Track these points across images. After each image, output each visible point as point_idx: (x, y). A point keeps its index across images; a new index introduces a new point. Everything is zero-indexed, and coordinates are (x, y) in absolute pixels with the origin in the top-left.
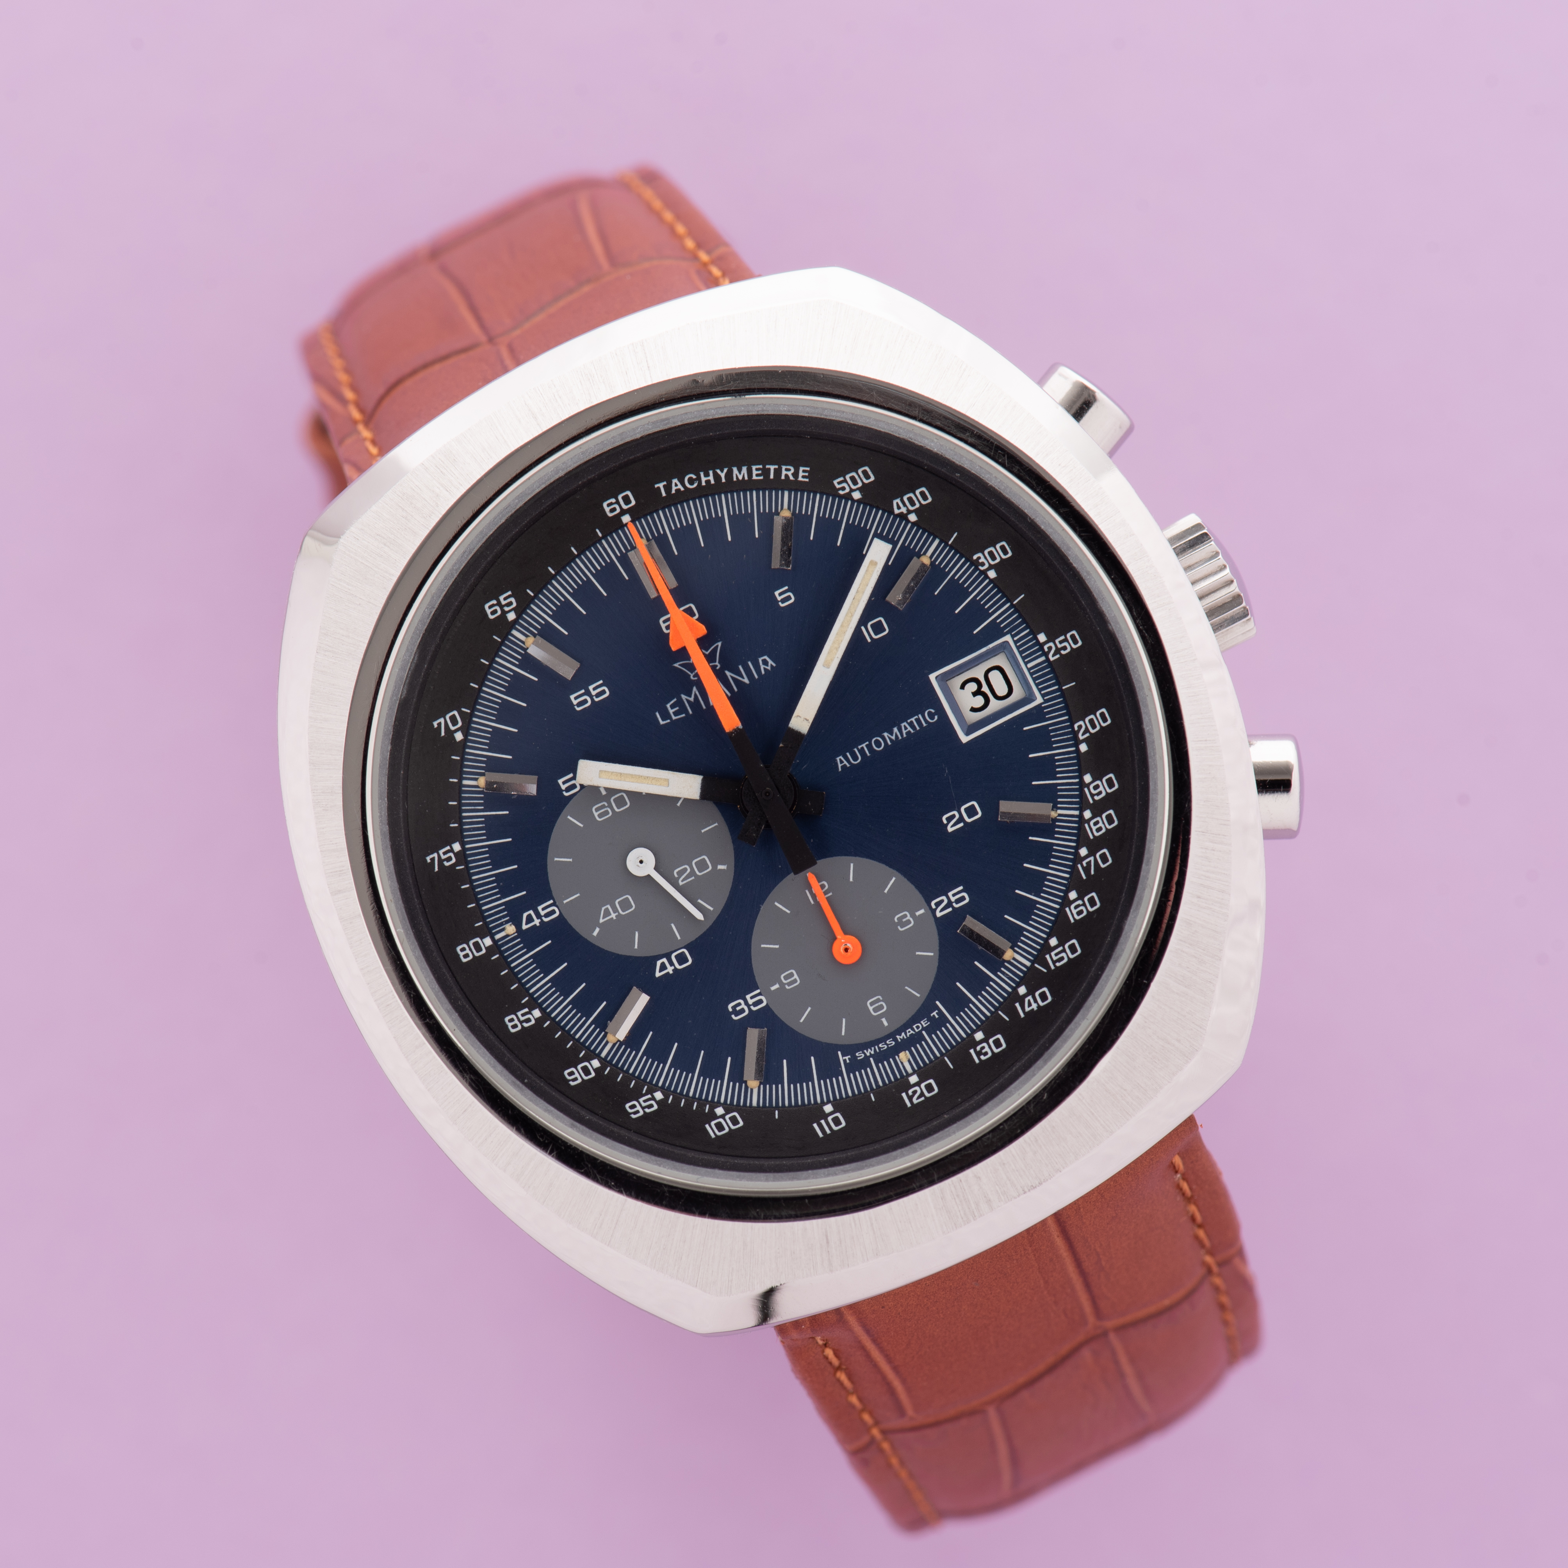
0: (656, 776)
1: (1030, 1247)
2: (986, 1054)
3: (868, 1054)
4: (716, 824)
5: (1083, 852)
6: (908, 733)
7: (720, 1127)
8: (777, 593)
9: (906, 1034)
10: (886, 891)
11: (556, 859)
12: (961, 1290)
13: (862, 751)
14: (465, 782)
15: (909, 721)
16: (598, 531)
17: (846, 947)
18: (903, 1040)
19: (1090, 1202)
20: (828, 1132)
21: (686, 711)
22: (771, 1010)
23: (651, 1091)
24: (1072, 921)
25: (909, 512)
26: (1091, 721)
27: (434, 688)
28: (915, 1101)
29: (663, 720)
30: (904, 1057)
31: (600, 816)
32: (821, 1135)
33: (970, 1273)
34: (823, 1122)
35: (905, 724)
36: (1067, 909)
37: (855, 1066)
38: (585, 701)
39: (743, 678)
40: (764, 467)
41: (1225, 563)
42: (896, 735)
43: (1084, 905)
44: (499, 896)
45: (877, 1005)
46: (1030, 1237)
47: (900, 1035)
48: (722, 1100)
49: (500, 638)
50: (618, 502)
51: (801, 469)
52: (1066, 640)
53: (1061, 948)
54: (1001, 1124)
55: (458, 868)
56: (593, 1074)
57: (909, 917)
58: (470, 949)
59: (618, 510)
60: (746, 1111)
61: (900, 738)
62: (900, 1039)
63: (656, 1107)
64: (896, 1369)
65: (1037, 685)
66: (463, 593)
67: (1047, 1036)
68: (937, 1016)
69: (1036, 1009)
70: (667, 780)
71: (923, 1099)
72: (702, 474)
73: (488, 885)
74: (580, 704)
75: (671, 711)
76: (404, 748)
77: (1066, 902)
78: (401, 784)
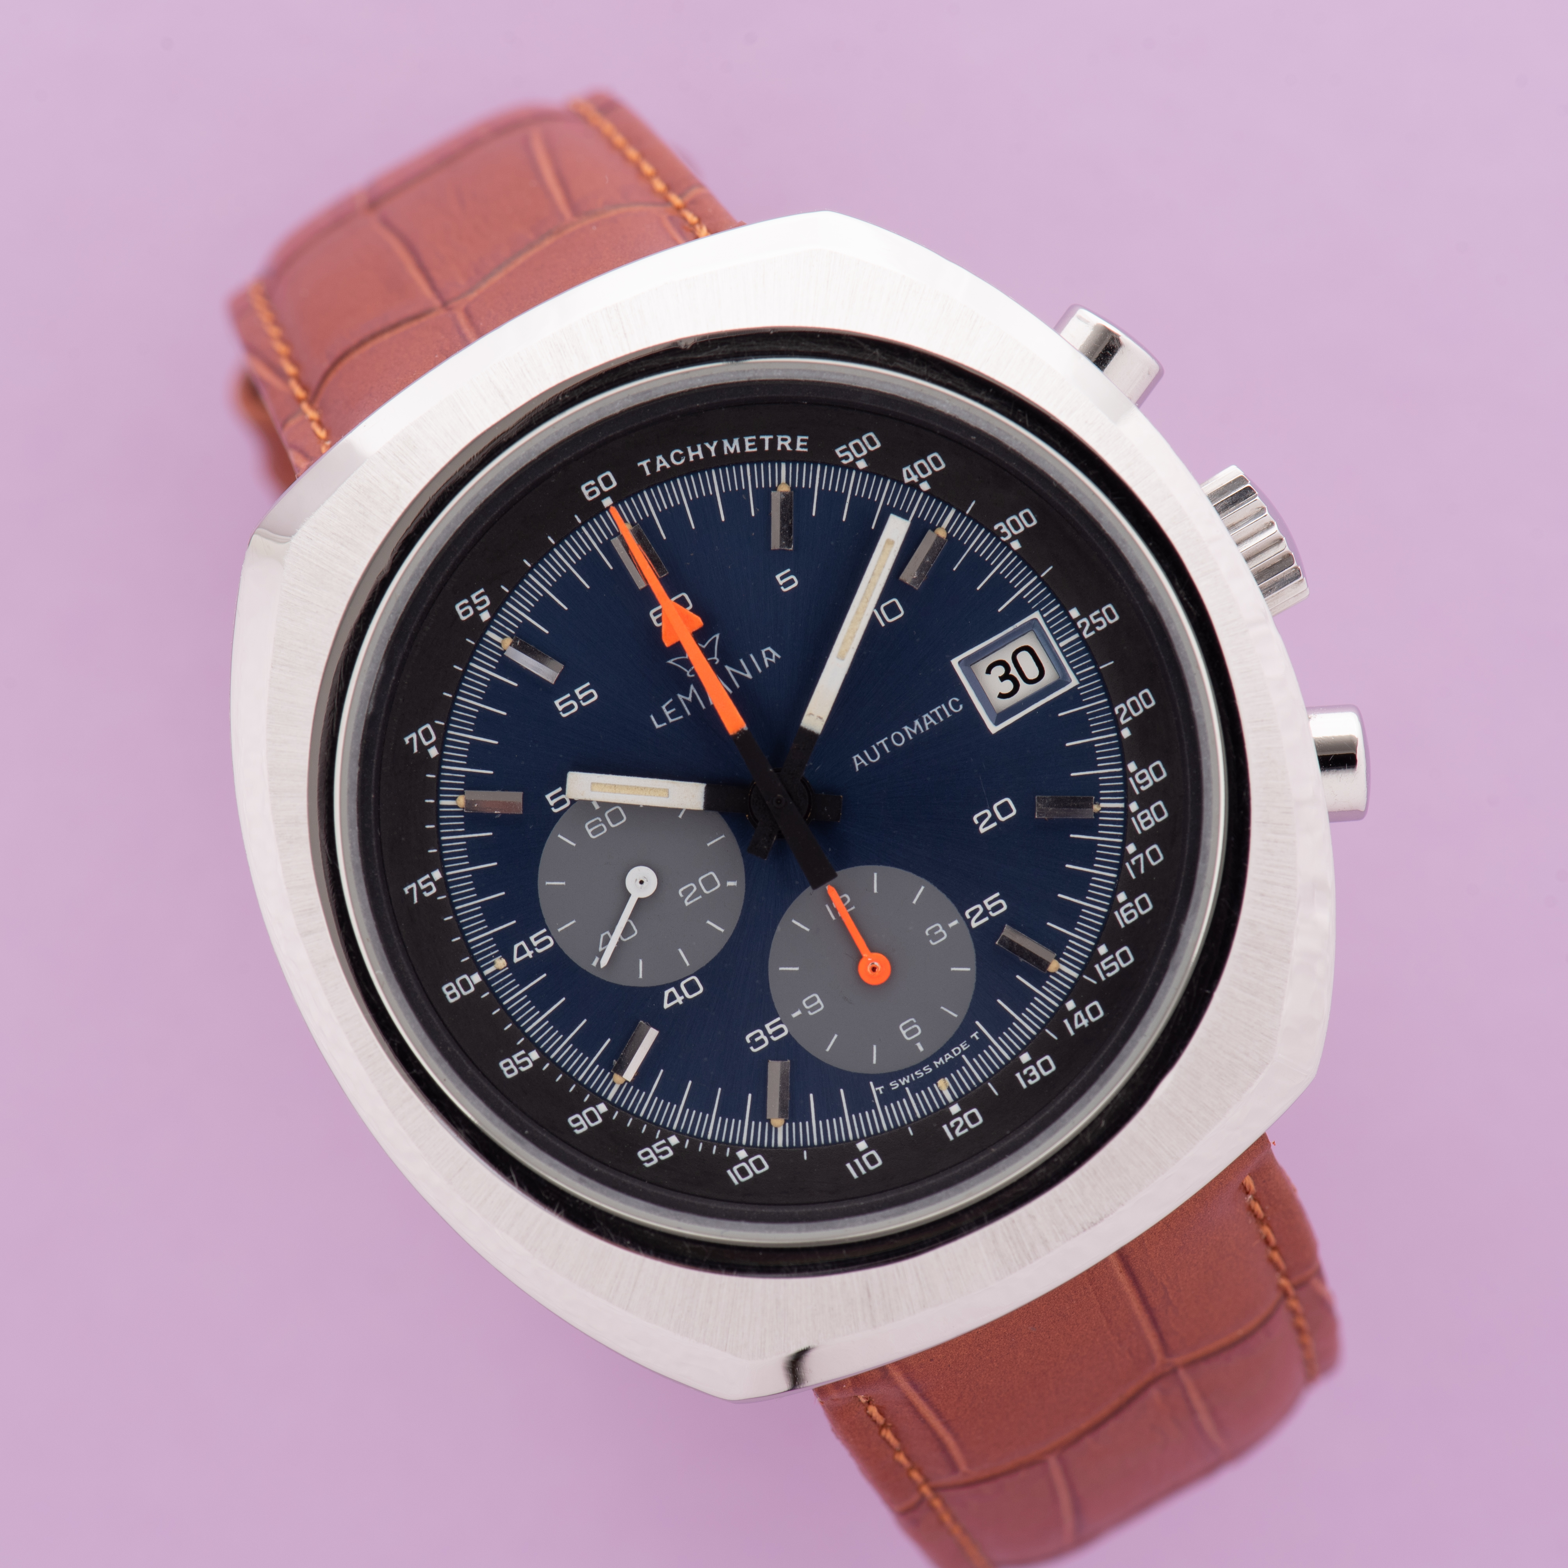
0: (653, 787)
1: (1091, 1285)
2: (1034, 1077)
3: (903, 1083)
4: (723, 836)
5: (1131, 848)
6: (931, 725)
7: (743, 1171)
8: (778, 577)
9: (944, 1059)
10: (914, 902)
11: (547, 883)
12: (1017, 1336)
13: (880, 748)
14: (442, 802)
15: (931, 712)
16: (576, 517)
17: (874, 966)
18: (941, 1066)
19: (1155, 1234)
20: (863, 1172)
21: (684, 713)
22: (794, 1039)
23: (664, 1136)
24: (1122, 926)
25: (921, 480)
26: (1133, 704)
27: (403, 700)
28: (958, 1133)
29: (659, 723)
30: (943, 1084)
31: (594, 833)
32: (855, 1176)
33: (1025, 1317)
34: (857, 1161)
35: (927, 715)
36: (1116, 913)
37: (888, 1097)
38: (571, 707)
39: (746, 673)
40: (758, 437)
41: (1273, 520)
42: (918, 729)
43: (1135, 907)
44: (486, 927)
45: (910, 1028)
46: (1090, 1275)
47: (938, 1060)
48: (744, 1142)
49: (474, 641)
50: (597, 485)
51: (799, 438)
52: (1101, 615)
53: (1111, 957)
54: (1054, 1156)
55: (439, 898)
56: (600, 1120)
57: (941, 930)
58: (457, 988)
59: (598, 493)
60: (771, 1153)
61: (922, 731)
62: (938, 1065)
63: (671, 1153)
64: (947, 1424)
65: (1071, 666)
66: (431, 594)
67: (1101, 1056)
68: (977, 1038)
69: (1086, 1025)
70: (667, 791)
71: (966, 1131)
72: (689, 449)
73: (473, 915)
74: (565, 710)
75: (667, 713)
76: (374, 769)
77: (1114, 905)
78: (373, 809)
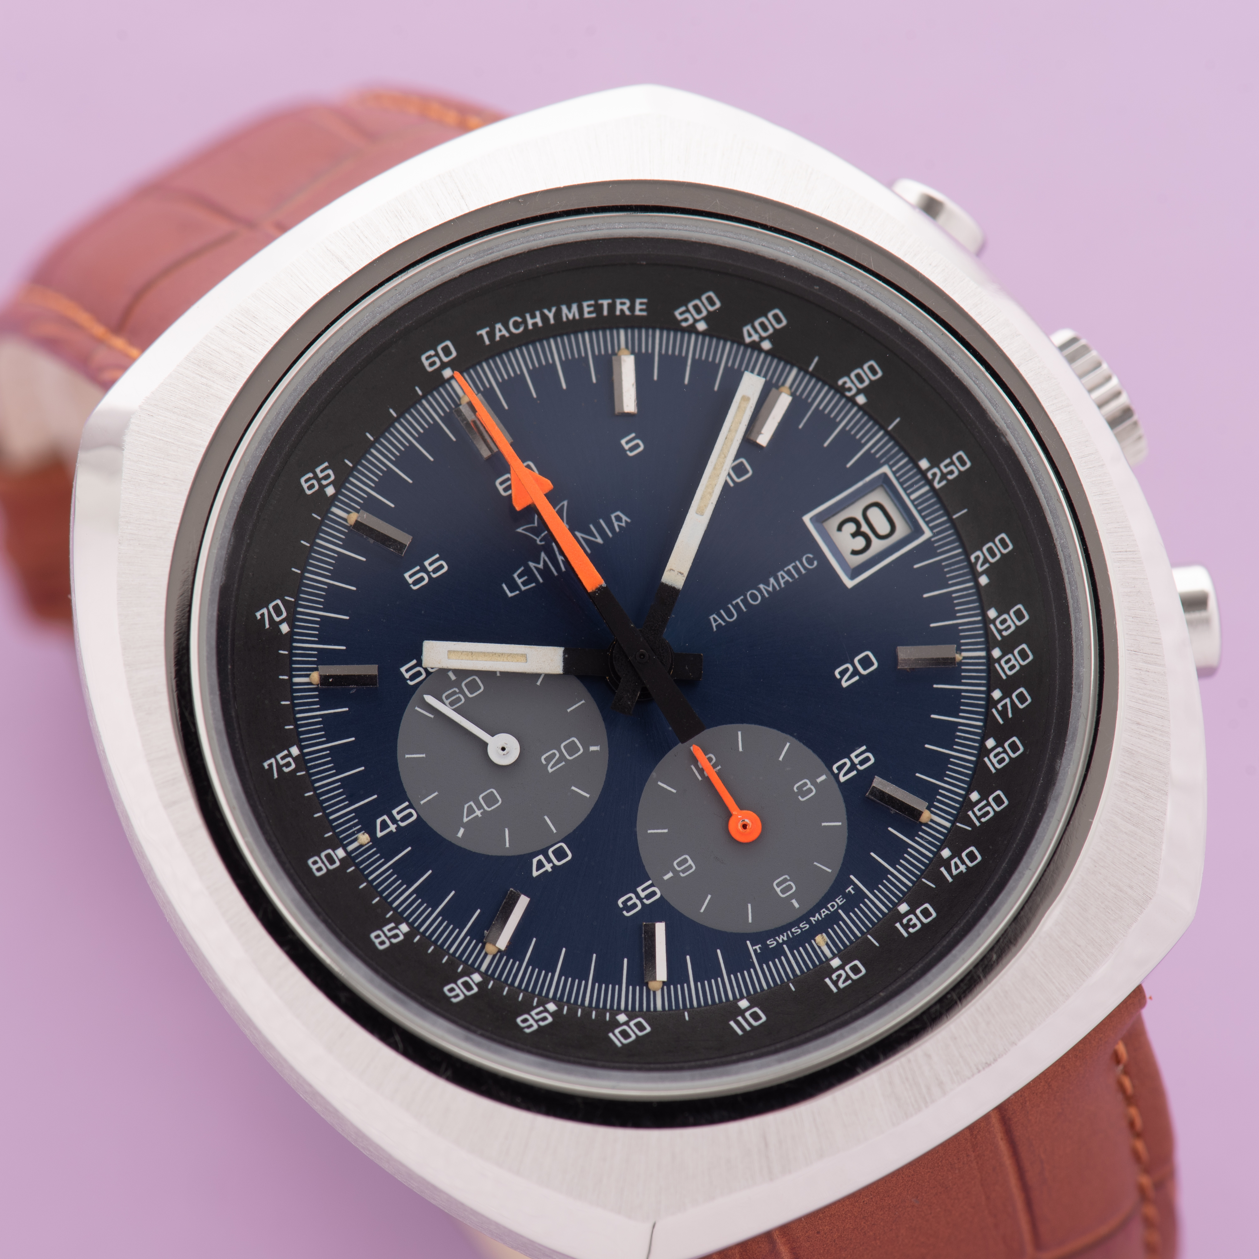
0: (511, 652)
1: (974, 1152)
2: (914, 926)
3: (781, 941)
4: (583, 702)
5: (997, 694)
6: (787, 582)
7: (625, 1034)
8: (623, 442)
9: (820, 915)
10: (781, 759)
11: (407, 756)
12: (900, 1209)
13: (737, 607)
14: (296, 680)
15: (786, 569)
16: (417, 389)
17: (745, 823)
18: (818, 921)
19: (1037, 1094)
20: (748, 1028)
21: (536, 581)
22: (667, 901)
23: (543, 1002)
24: (993, 771)
25: (762, 339)
26: (990, 550)
27: (253, 575)
28: (841, 985)
29: (511, 592)
30: (821, 940)
31: (452, 704)
32: (740, 1032)
33: (910, 1186)
34: (740, 1019)
35: (782, 572)
36: (986, 759)
37: (766, 956)
38: (422, 579)
39: (596, 538)
40: (596, 302)
41: (1111, 373)
42: (774, 587)
43: (1005, 751)
44: (347, 802)
45: (784, 885)
46: (973, 1140)
47: (814, 917)
48: (623, 1006)
49: (320, 517)
50: (437, 355)
51: (638, 301)
52: (952, 463)
53: (984, 802)
54: (948, 993)
55: (299, 774)
56: (476, 990)
57: (809, 785)
58: (323, 862)
59: (438, 364)
60: (651, 1016)
61: (778, 588)
62: (814, 920)
63: (550, 1019)
65: (924, 518)
66: (278, 463)
67: (985, 894)
68: (853, 892)
69: (964, 871)
70: (525, 656)
71: (849, 982)
72: (528, 316)
73: (333, 792)
74: (416, 583)
75: (519, 581)
76: (229, 640)
77: (984, 752)
78: (230, 679)
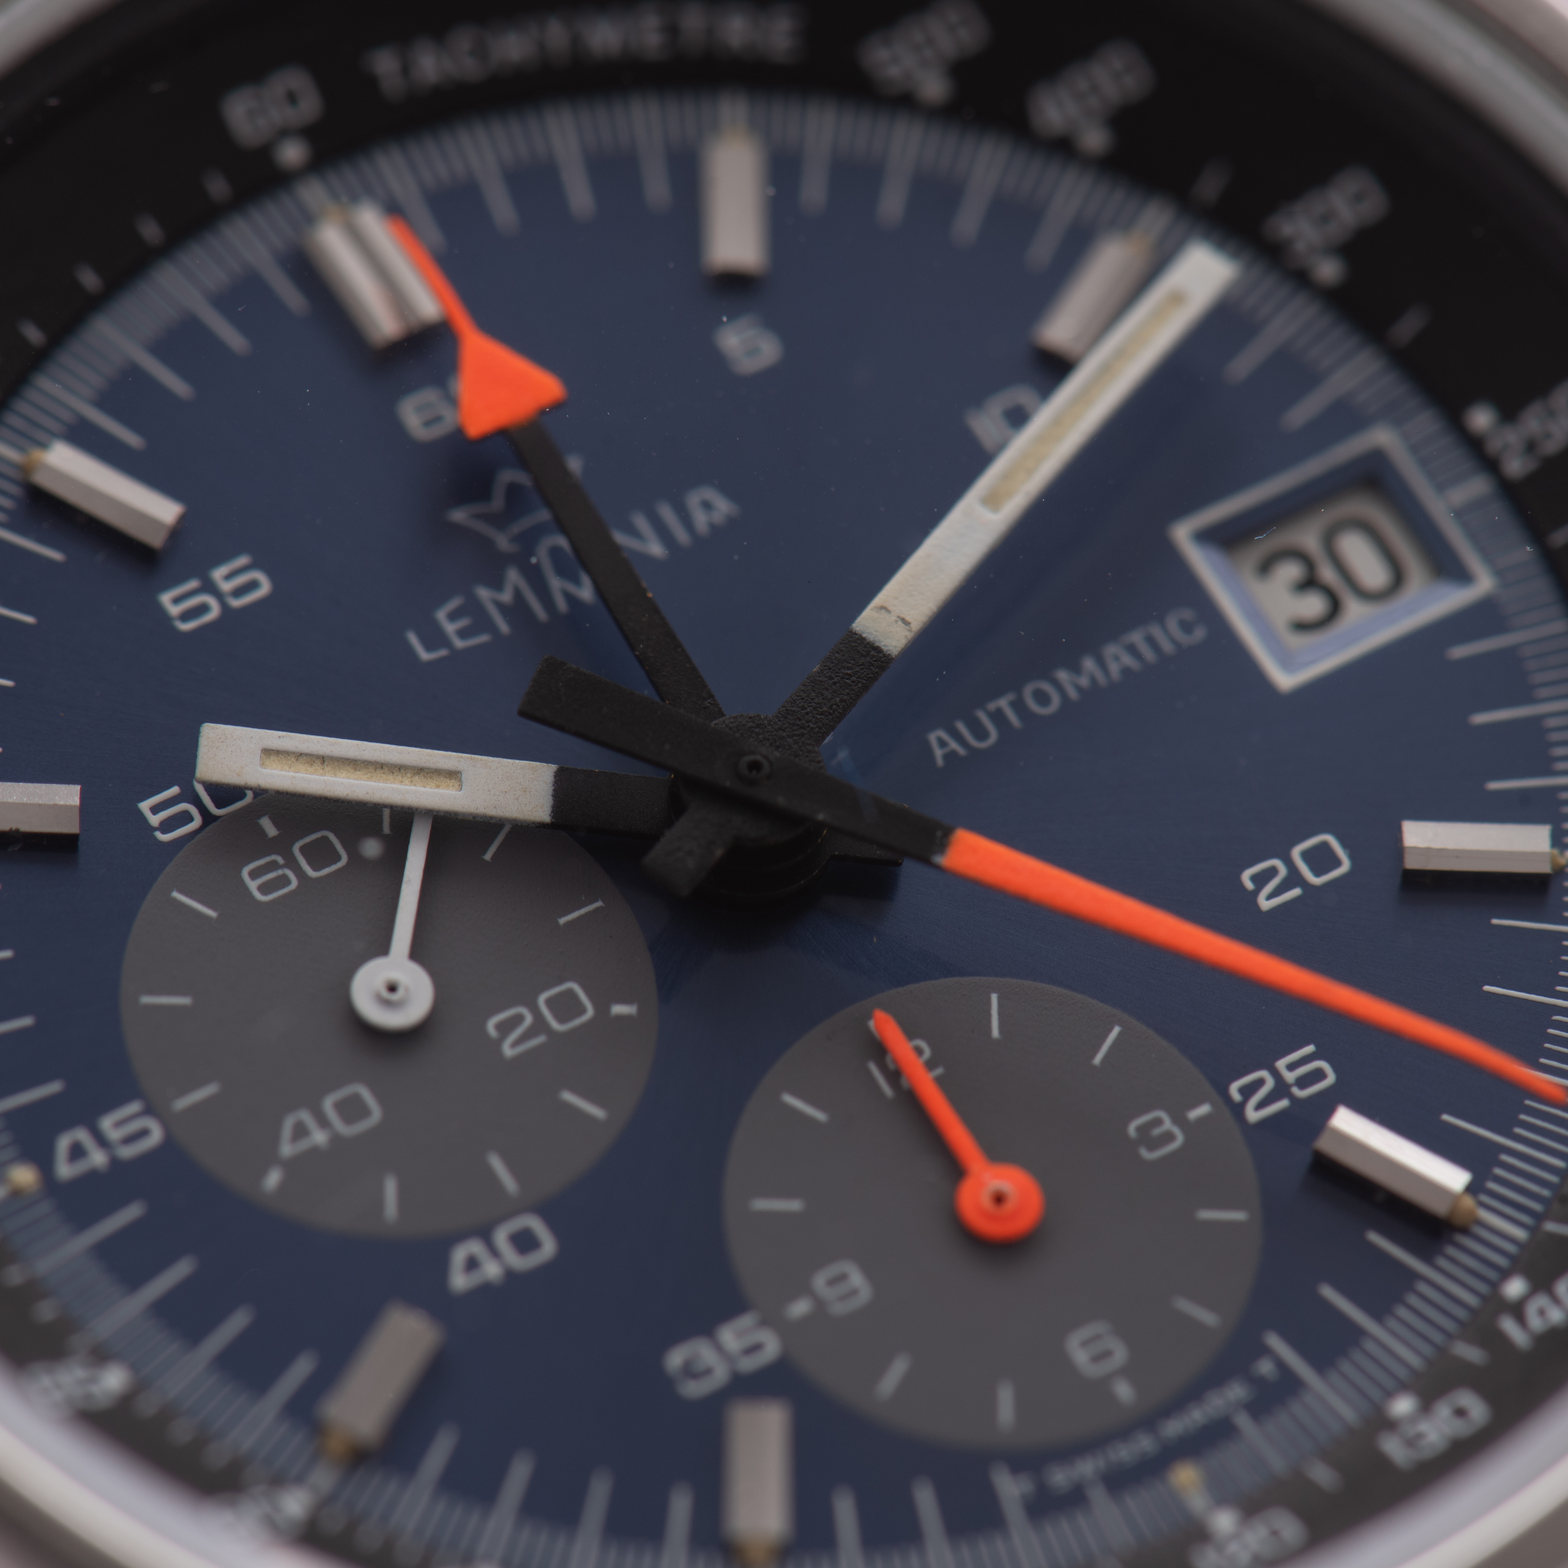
3: (1082, 1474)
4: (599, 903)
6: (1125, 670)
9: (1188, 1422)
10: (1098, 1060)
11: (145, 999)
13: (998, 717)
15: (1124, 640)
16: (218, 183)
17: (999, 1192)
18: (1179, 1433)
21: (491, 628)
22: (793, 1367)
25: (1082, 123)
29: (428, 650)
30: (1185, 1475)
31: (264, 889)
35: (1114, 647)
37: (1047, 1503)
38: (203, 608)
39: (650, 544)
42: (1093, 678)
45: (1098, 1348)
47: (1170, 1422)
51: (780, 15)
57: (1168, 1124)
61: (1103, 682)
62: (1173, 1434)
65: (1477, 545)
68: (1272, 1373)
70: (453, 775)
71: (1260, 1562)
74: (188, 615)
75: (450, 628)
